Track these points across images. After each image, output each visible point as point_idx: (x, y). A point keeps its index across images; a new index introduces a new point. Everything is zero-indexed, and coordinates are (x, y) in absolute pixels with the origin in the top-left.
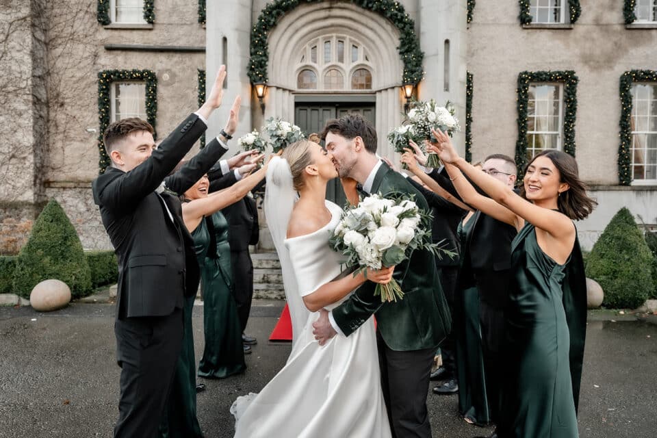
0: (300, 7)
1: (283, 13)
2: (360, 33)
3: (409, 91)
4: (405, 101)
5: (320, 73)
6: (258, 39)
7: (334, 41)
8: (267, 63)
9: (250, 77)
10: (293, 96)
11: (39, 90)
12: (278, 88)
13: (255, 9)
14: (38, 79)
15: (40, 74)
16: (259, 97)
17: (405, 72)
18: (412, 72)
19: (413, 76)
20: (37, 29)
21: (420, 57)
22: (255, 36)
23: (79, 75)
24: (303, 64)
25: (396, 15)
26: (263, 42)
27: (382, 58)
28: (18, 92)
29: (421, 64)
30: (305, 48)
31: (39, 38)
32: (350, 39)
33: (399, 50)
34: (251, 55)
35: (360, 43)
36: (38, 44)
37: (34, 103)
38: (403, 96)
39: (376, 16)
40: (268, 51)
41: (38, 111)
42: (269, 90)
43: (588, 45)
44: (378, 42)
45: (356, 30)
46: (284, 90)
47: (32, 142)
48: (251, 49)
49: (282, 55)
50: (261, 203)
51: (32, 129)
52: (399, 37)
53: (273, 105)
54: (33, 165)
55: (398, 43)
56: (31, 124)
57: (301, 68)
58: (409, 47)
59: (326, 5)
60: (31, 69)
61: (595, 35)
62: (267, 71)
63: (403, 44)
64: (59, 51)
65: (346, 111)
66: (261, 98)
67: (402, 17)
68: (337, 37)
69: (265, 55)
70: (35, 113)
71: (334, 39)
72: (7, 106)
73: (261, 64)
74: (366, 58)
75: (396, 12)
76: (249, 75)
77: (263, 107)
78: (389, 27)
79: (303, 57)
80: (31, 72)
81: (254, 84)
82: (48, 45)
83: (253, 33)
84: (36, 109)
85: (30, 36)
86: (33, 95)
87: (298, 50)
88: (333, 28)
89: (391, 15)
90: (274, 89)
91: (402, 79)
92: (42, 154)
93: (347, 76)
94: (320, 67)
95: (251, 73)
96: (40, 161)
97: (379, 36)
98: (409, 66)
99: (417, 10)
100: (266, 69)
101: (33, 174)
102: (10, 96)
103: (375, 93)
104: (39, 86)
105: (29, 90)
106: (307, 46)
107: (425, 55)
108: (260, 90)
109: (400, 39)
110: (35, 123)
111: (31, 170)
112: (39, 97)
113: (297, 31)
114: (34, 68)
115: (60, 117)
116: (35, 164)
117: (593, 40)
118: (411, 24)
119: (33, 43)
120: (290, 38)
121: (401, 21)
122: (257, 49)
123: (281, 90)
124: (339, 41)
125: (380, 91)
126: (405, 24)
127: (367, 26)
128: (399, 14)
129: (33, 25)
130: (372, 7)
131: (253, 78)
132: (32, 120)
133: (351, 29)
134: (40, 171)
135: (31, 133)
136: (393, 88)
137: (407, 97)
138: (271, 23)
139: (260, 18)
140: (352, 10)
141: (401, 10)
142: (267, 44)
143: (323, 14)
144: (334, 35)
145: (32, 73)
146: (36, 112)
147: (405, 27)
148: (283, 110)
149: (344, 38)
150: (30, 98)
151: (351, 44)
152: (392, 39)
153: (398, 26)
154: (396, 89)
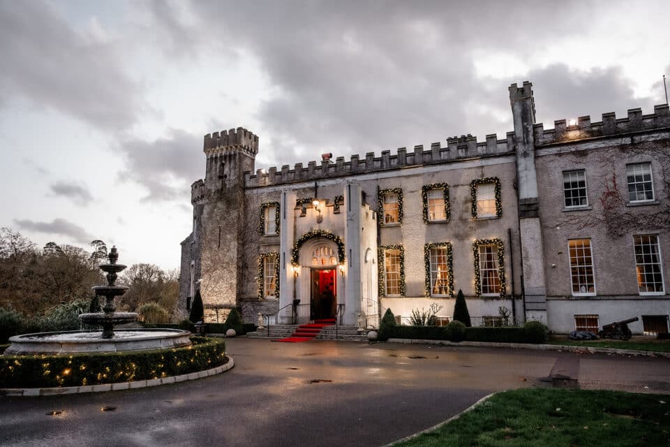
5: (319, 259)
8: (298, 259)
11: (239, 263)
14: (239, 259)
15: (240, 256)
20: (240, 240)
23: (253, 255)
31: (241, 243)
36: (240, 245)
37: (237, 268)
40: (299, 254)
43: (457, 229)
49: (305, 255)
60: (237, 255)
61: (460, 224)
62: (298, 262)
64: (247, 246)
70: (237, 272)
73: (295, 260)
79: (314, 254)
82: (243, 245)
85: (237, 243)
93: (328, 260)
102: (230, 265)
104: (239, 261)
106: (314, 250)
115: (247, 273)
117: (459, 227)
119: (238, 246)
123: (305, 267)
129: (238, 239)
132: (236, 275)
145: (237, 257)
148: (305, 274)
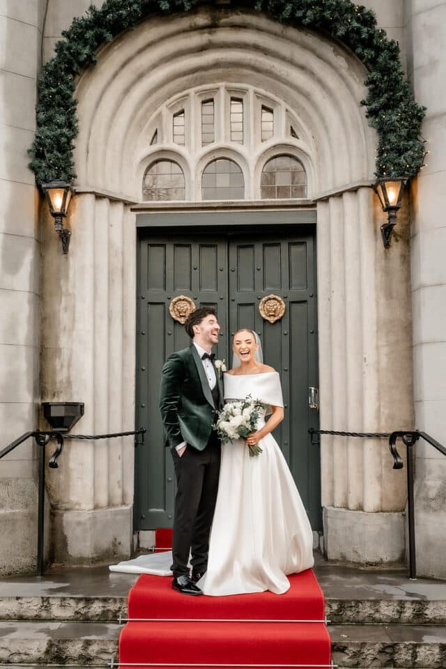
0: (146, 25)
1: (109, 36)
2: (277, 78)
3: (393, 195)
4: (383, 218)
5: (192, 165)
6: (53, 90)
7: (222, 97)
8: (74, 142)
9: (36, 174)
10: (134, 214)
12: (99, 197)
13: (49, 31)
16: (55, 215)
17: (381, 153)
18: (400, 152)
19: (402, 160)
21: (416, 118)
22: (48, 86)
24: (156, 147)
25: (358, 31)
26: (66, 98)
27: (326, 129)
29: (419, 133)
30: (160, 115)
32: (255, 93)
33: (365, 108)
34: (39, 125)
35: (277, 99)
38: (379, 208)
39: (311, 40)
40: (77, 115)
42: (78, 200)
44: (318, 95)
45: (269, 73)
46: (113, 201)
48: (37, 113)
49: (109, 127)
50: (58, 453)
52: (364, 79)
53: (88, 233)
55: (362, 92)
57: (151, 155)
58: (388, 99)
59: (201, 20)
62: (72, 160)
63: (375, 93)
65: (252, 246)
66: (61, 215)
67: (371, 36)
68: (229, 90)
69: (70, 125)
71: (222, 92)
73: (58, 142)
74: (292, 131)
75: (355, 24)
76: (32, 168)
77: (65, 237)
78: (341, 62)
79: (156, 133)
81: (44, 186)
83: (43, 79)
87: (145, 117)
88: (220, 71)
89: (347, 32)
90: (91, 198)
91: (374, 169)
93: (252, 168)
94: (193, 153)
95: (37, 162)
97: (320, 82)
98: (392, 138)
99: (405, 20)
100: (71, 155)
103: (314, 205)
106: (163, 109)
107: (428, 113)
108: (57, 201)
109: (367, 84)
113: (140, 76)
118: (393, 50)
120: (127, 91)
121: (369, 43)
122: (51, 112)
123: (105, 202)
124: (233, 99)
125: (325, 200)
126: (378, 50)
127: (291, 62)
128: (365, 29)
130: (304, 16)
131: (42, 175)
133: (257, 70)
136: (355, 190)
137: (388, 209)
138: (83, 57)
139: (60, 48)
140: (259, 30)
141: (369, 20)
142: (75, 103)
143: (196, 40)
144: (222, 84)
147: (377, 56)
148: (110, 244)
149: (244, 91)
151: (260, 103)
152: (349, 86)
153: (361, 57)
154: (363, 193)
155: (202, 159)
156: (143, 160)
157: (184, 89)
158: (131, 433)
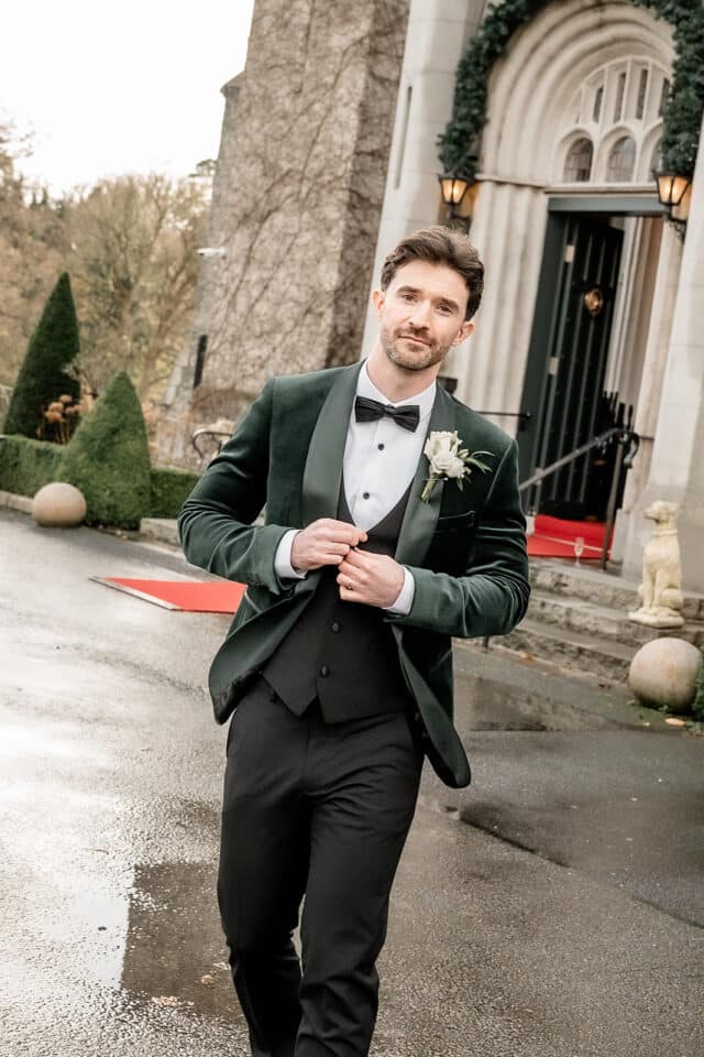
5: (597, 145)
7: (628, 73)
10: (546, 198)
11: (367, 180)
12: (500, 183)
14: (369, 158)
15: (375, 147)
20: (382, 57)
28: (333, 184)
30: (580, 94)
31: (385, 75)
32: (654, 66)
36: (378, 88)
37: (351, 207)
41: (359, 221)
42: (479, 188)
46: (518, 186)
47: (334, 283)
51: (338, 257)
54: (329, 330)
56: (339, 248)
57: (568, 136)
60: (355, 139)
70: (349, 227)
72: (317, 210)
77: (467, 222)
80: (353, 146)
84: (354, 218)
85: (363, 75)
86: (351, 191)
90: (491, 185)
92: (354, 309)
93: (639, 149)
94: (599, 133)
96: (346, 323)
101: (326, 346)
102: (324, 192)
104: (368, 173)
105: (346, 182)
106: (583, 86)
110: (348, 245)
111: (325, 340)
112: (364, 192)
114: (361, 138)
116: (335, 328)
119: (367, 88)
123: (508, 188)
124: (644, 71)
129: (374, 52)
132: (341, 241)
134: (343, 342)
135: (336, 265)
144: (628, 58)
145: (357, 147)
146: (353, 223)
150: (344, 196)
151: (661, 77)
155: (607, 138)
156: (564, 140)
157: (598, 65)
158: (513, 415)
